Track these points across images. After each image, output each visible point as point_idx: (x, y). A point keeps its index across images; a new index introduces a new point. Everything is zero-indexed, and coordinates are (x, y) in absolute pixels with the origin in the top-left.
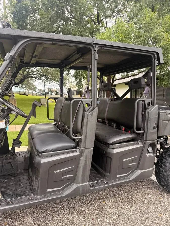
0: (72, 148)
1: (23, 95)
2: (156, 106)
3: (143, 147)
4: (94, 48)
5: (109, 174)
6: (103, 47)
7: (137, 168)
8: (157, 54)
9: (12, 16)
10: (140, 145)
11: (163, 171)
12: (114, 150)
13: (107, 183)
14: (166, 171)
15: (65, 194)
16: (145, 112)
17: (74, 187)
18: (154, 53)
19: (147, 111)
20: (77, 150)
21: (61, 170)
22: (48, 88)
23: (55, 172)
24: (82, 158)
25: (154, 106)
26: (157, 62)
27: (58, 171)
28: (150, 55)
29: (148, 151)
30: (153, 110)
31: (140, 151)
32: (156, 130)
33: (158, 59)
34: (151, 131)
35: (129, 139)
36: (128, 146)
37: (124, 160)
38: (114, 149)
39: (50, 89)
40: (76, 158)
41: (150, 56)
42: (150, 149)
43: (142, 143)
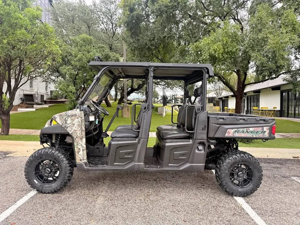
0: (134, 138)
1: (142, 102)
3: (193, 144)
7: (187, 161)
8: (207, 68)
9: (126, 25)
10: (191, 142)
17: (132, 164)
18: (204, 68)
20: (137, 139)
21: (124, 151)
22: (171, 95)
24: (139, 145)
25: (204, 111)
26: (207, 76)
27: (122, 151)
28: (201, 69)
29: (198, 148)
31: (191, 147)
32: (205, 131)
33: (208, 73)
35: (183, 137)
37: (175, 153)
38: (167, 143)
39: (174, 95)
40: (134, 145)
41: (201, 71)
42: (200, 147)
43: (193, 141)
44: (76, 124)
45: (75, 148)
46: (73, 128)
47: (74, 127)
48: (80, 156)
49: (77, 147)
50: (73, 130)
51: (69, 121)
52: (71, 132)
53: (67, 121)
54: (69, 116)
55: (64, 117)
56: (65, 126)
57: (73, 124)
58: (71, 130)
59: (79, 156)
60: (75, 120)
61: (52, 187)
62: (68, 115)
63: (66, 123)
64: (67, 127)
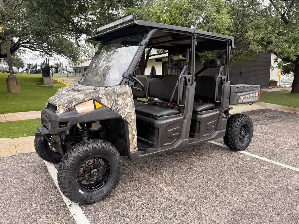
0: (177, 114)
2: (229, 81)
3: (220, 113)
4: (194, 37)
5: (198, 134)
6: (200, 35)
7: (216, 129)
8: (231, 40)
10: (218, 112)
11: (231, 133)
12: (202, 115)
13: (198, 140)
14: (233, 133)
15: (176, 146)
16: (221, 86)
17: (180, 142)
18: (229, 40)
19: (223, 85)
20: (181, 115)
21: (172, 129)
23: (169, 131)
24: (185, 121)
26: (230, 47)
29: (223, 116)
30: (227, 84)
31: (218, 116)
32: (228, 100)
33: (231, 45)
34: (226, 101)
36: (210, 113)
37: (208, 123)
40: (180, 121)
41: (226, 42)
42: (224, 115)
43: (219, 110)
44: (129, 104)
45: (130, 135)
46: (127, 110)
47: (128, 108)
48: (135, 144)
49: (132, 134)
50: (127, 112)
51: (120, 102)
52: (125, 115)
53: (118, 102)
54: (119, 95)
55: (112, 96)
56: (116, 109)
57: (126, 104)
58: (125, 113)
59: (133, 144)
60: (128, 99)
61: (103, 192)
62: (117, 93)
63: (117, 104)
64: (119, 110)
